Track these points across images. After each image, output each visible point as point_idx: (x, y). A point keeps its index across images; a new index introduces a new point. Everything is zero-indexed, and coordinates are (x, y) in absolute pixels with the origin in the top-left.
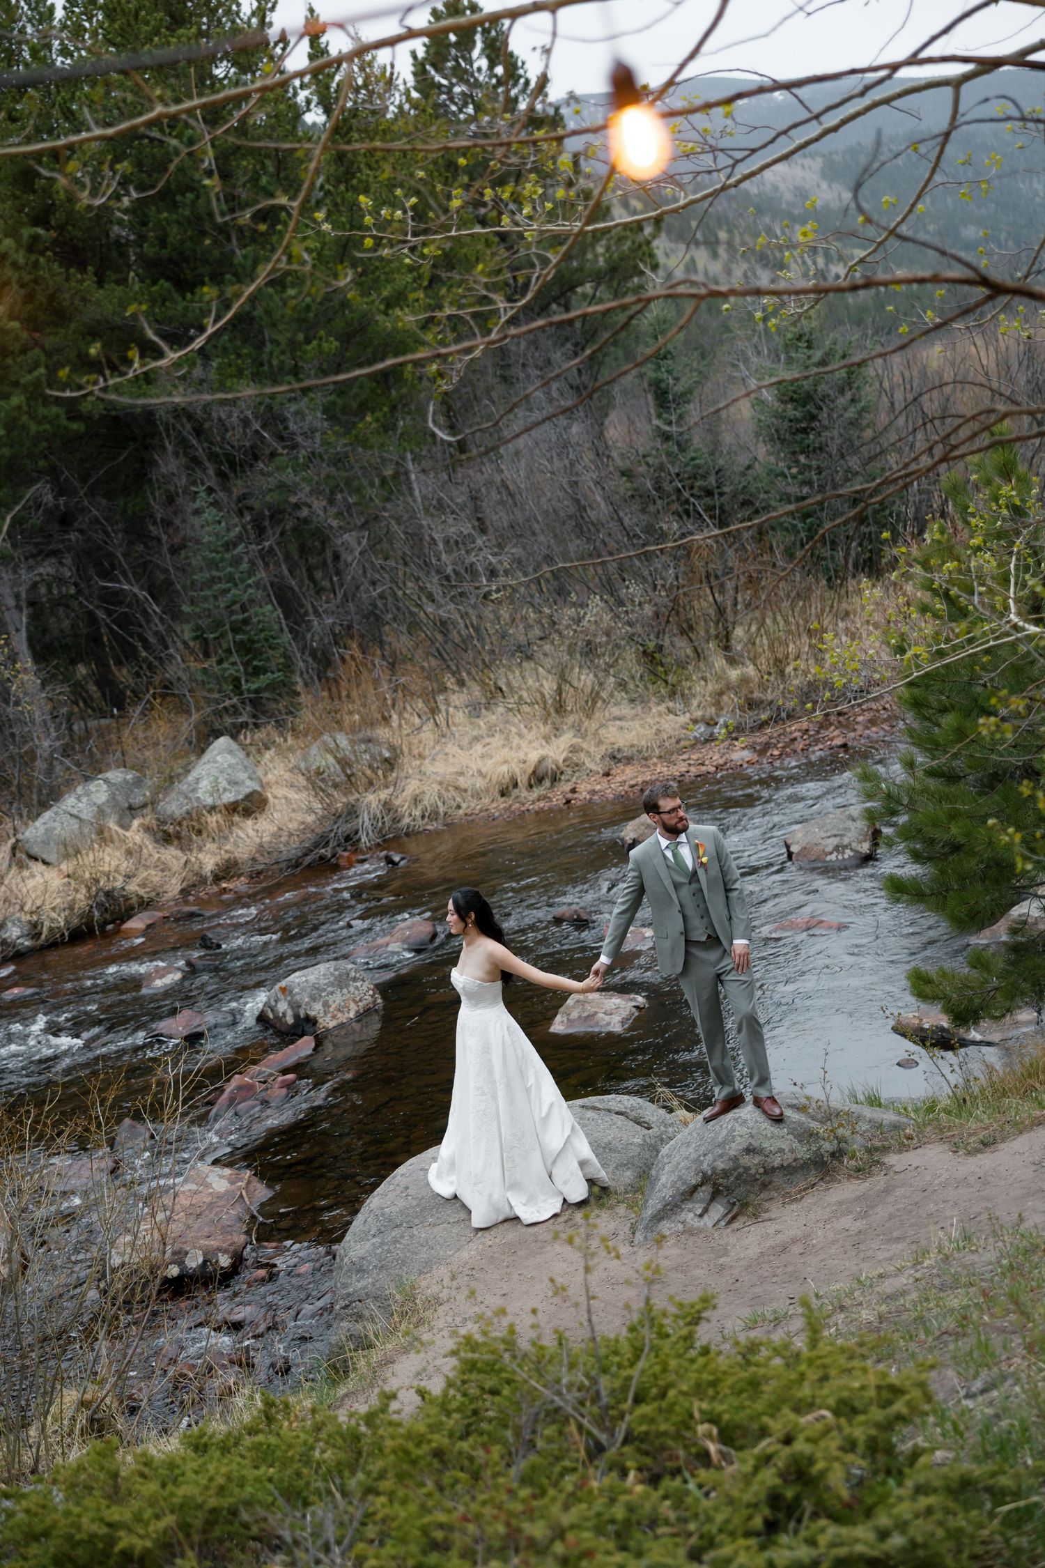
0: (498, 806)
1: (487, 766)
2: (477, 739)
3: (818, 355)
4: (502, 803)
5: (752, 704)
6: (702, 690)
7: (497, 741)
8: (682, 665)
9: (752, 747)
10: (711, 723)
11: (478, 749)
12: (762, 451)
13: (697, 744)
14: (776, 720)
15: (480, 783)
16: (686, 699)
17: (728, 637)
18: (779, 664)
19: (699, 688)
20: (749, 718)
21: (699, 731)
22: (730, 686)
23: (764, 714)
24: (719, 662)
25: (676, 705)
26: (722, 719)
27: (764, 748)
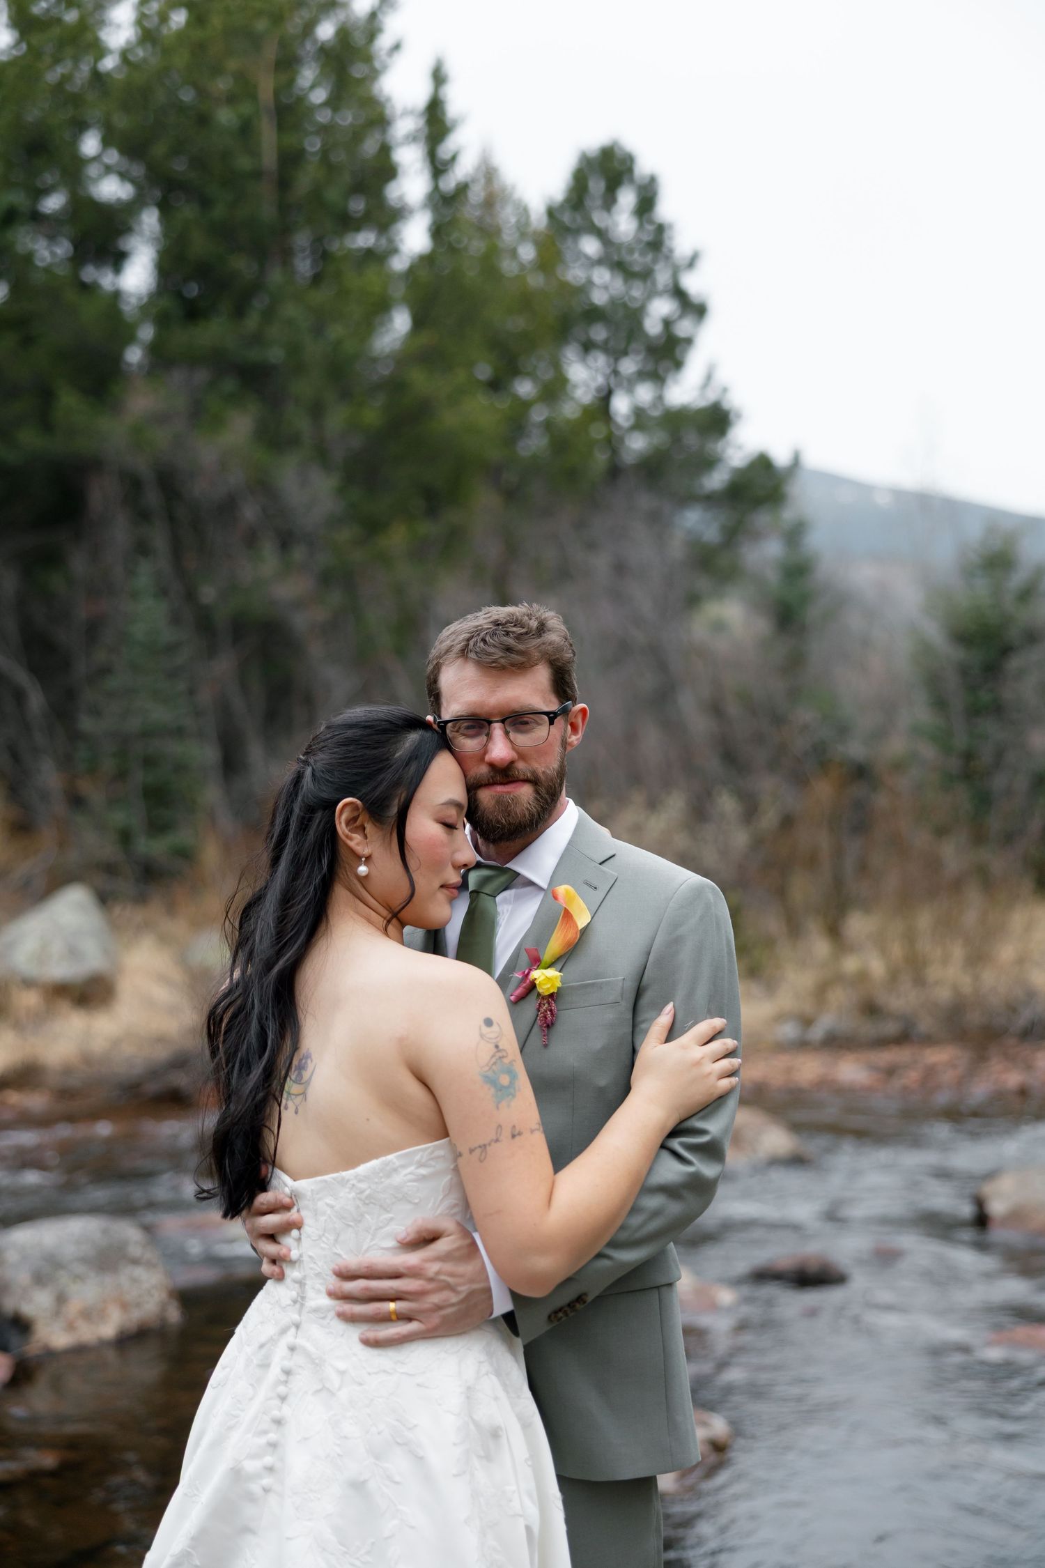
5: (871, 1009)
6: (797, 980)
8: (770, 943)
9: (873, 1068)
10: (807, 1022)
13: (782, 1047)
14: (901, 1040)
16: (773, 987)
18: (915, 962)
19: (791, 972)
20: (868, 1029)
21: (789, 1031)
22: (838, 979)
23: (891, 1028)
24: (821, 947)
25: (755, 988)
26: (825, 1023)
27: (891, 1072)
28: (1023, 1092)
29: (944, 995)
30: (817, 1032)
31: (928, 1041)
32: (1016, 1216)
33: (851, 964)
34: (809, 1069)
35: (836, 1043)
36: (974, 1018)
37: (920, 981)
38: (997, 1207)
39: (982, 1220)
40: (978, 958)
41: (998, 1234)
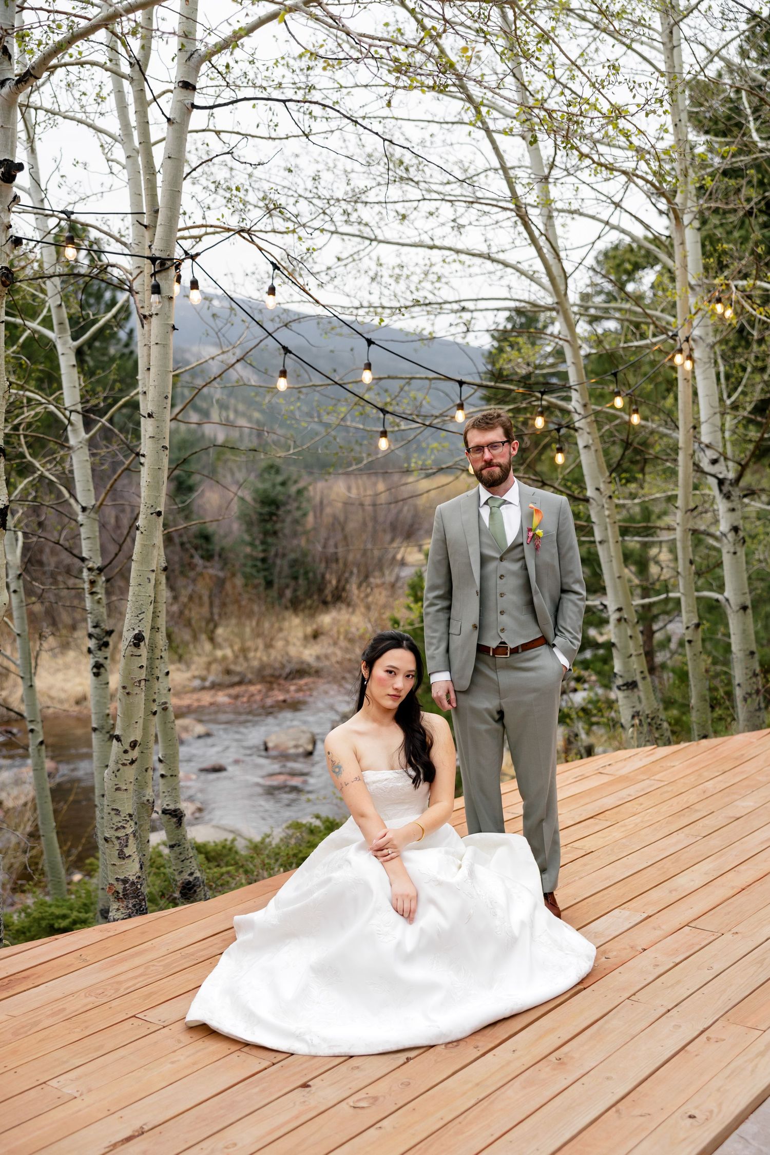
0: (74, 710)
1: (68, 686)
2: (58, 670)
3: (280, 479)
4: (77, 708)
5: (228, 672)
6: (199, 662)
7: (71, 673)
8: (187, 644)
9: (230, 696)
10: (203, 679)
11: (60, 676)
12: (235, 526)
13: (195, 690)
14: (240, 683)
15: (63, 696)
16: (188, 666)
17: (213, 632)
18: (244, 650)
19: (196, 659)
20: (227, 679)
21: (197, 683)
22: (215, 660)
23: (236, 679)
24: (208, 646)
25: (182, 666)
26: (211, 678)
27: (236, 697)
28: (284, 701)
29: (256, 663)
30: (207, 684)
31: (251, 683)
32: (276, 747)
33: (219, 653)
34: (206, 698)
35: (215, 686)
36: (268, 672)
37: (246, 658)
38: (270, 745)
39: (266, 749)
40: (269, 646)
41: (272, 753)
